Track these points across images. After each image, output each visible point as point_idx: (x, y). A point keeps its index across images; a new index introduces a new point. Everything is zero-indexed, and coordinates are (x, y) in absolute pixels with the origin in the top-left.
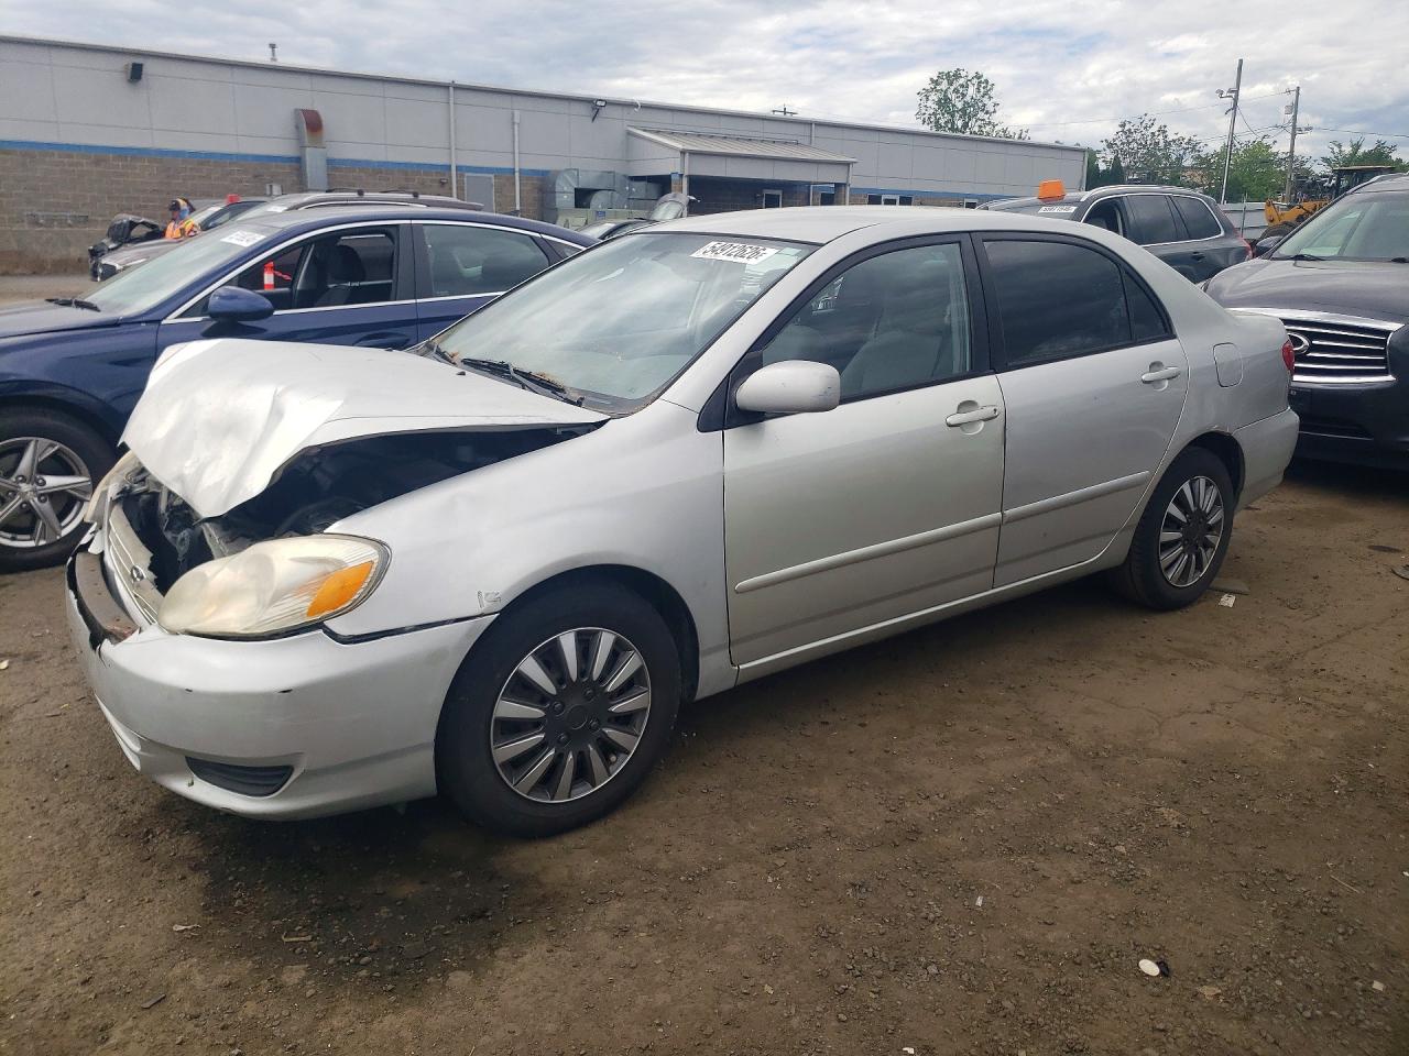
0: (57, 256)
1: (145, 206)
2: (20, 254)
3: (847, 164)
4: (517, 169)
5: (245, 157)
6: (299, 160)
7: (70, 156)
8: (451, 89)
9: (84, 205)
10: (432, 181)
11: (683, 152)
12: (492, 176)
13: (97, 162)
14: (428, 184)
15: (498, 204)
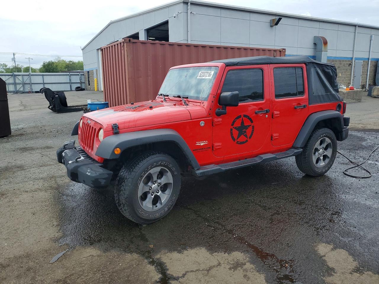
4: (370, 58)
6: (315, 57)
10: (347, 64)
12: (362, 61)
14: (345, 65)
15: (363, 72)
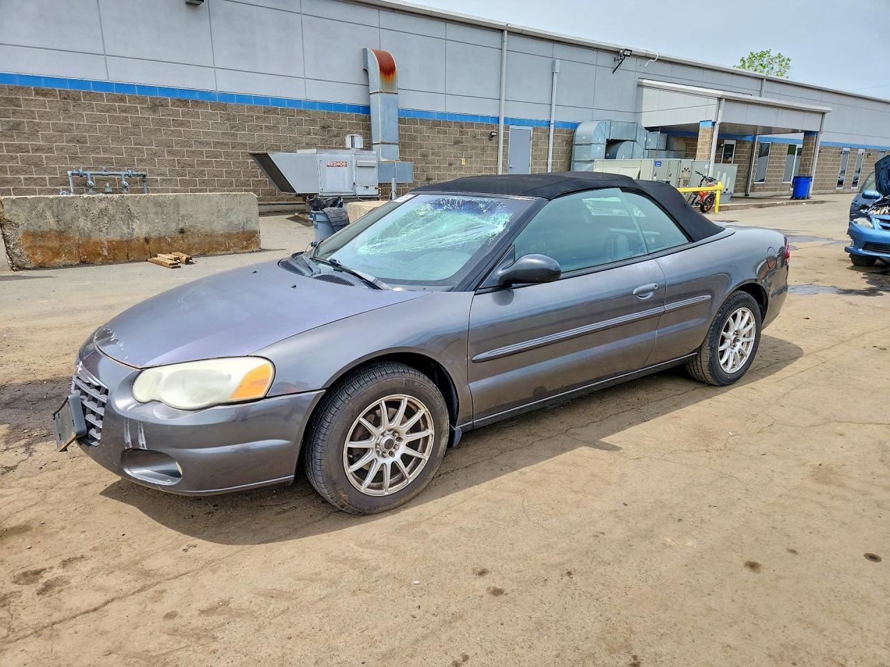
0: (115, 236)
1: (208, 163)
2: (60, 234)
3: (823, 113)
4: (552, 122)
5: (313, 104)
6: (367, 109)
7: (122, 100)
8: (506, 32)
9: (141, 161)
10: (482, 134)
11: (720, 99)
12: (531, 128)
13: (154, 107)
14: (479, 137)
15: (534, 158)
